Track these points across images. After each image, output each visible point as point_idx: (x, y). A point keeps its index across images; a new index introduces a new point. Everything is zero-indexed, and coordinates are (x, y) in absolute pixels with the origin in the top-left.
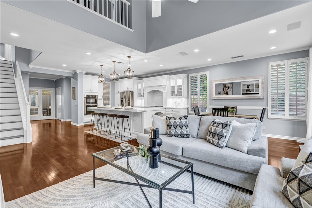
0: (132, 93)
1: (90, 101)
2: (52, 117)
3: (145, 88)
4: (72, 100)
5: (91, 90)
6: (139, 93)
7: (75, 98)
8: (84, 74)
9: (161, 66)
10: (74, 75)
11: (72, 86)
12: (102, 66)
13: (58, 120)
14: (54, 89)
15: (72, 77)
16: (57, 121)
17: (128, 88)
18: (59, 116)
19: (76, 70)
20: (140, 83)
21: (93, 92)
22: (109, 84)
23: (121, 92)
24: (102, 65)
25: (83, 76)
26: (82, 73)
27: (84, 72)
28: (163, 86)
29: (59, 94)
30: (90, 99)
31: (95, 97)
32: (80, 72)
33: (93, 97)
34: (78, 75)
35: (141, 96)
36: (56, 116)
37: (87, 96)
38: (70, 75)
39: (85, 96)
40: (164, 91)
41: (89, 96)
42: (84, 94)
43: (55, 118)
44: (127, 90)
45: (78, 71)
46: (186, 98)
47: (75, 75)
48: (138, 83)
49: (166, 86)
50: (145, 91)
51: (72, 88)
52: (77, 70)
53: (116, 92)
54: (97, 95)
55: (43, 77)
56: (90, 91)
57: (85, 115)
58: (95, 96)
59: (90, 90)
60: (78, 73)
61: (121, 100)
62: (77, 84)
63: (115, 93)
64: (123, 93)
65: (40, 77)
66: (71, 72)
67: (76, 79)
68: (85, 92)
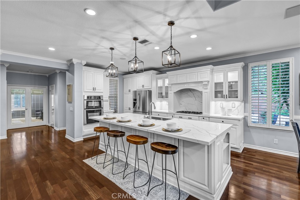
0: (150, 92)
1: (92, 103)
2: (44, 122)
3: (170, 86)
4: (67, 103)
5: (94, 89)
6: (158, 93)
7: (71, 101)
8: (84, 66)
9: (209, 49)
10: (69, 67)
11: (67, 84)
12: (113, 51)
13: (51, 127)
14: (47, 87)
15: (67, 70)
16: (49, 128)
17: (143, 86)
18: (52, 122)
19: (71, 60)
20: (160, 78)
21: (96, 91)
22: (117, 80)
23: (133, 91)
24: (112, 49)
25: (82, 69)
26: (81, 63)
27: (84, 63)
28: (204, 83)
29: (52, 94)
30: (92, 101)
31: (99, 99)
32: (77, 63)
33: (96, 98)
34: (75, 66)
35: (162, 97)
36: (49, 122)
37: (88, 97)
38: (64, 67)
39: (86, 98)
40: (204, 91)
41: (91, 97)
42: (84, 94)
43: (47, 124)
44: (142, 88)
45: (75, 61)
46: (242, 102)
47: (71, 67)
48: (157, 79)
49: (208, 82)
50: (171, 90)
51: (67, 85)
52: (73, 59)
53: (126, 90)
54: (102, 96)
55: (31, 72)
56: (92, 91)
57: (84, 124)
58: (99, 97)
59: (92, 89)
60: (75, 63)
61: (134, 102)
62: (73, 80)
63: (125, 92)
64: (135, 92)
65: (28, 72)
66: (65, 62)
67: (72, 73)
68: (84, 91)
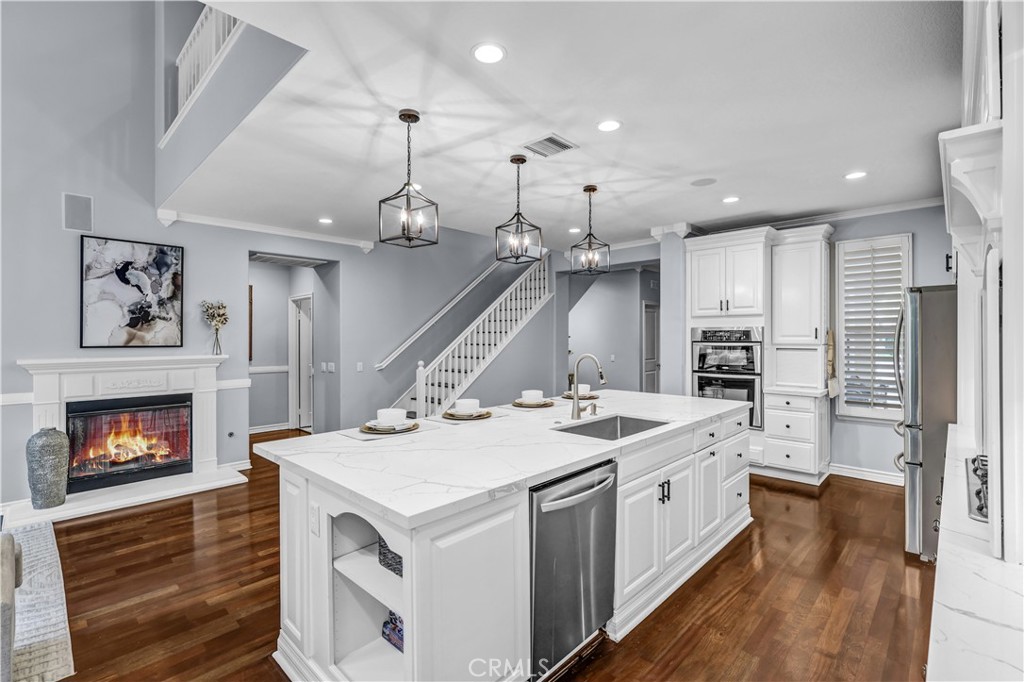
5: (725, 307)
21: (730, 311)
24: (590, 189)
25: (683, 246)
26: (675, 233)
31: (745, 341)
32: (667, 236)
37: (705, 334)
39: (698, 337)
41: (714, 333)
42: (691, 324)
56: (717, 312)
58: (746, 334)
59: (718, 307)
68: (694, 315)
